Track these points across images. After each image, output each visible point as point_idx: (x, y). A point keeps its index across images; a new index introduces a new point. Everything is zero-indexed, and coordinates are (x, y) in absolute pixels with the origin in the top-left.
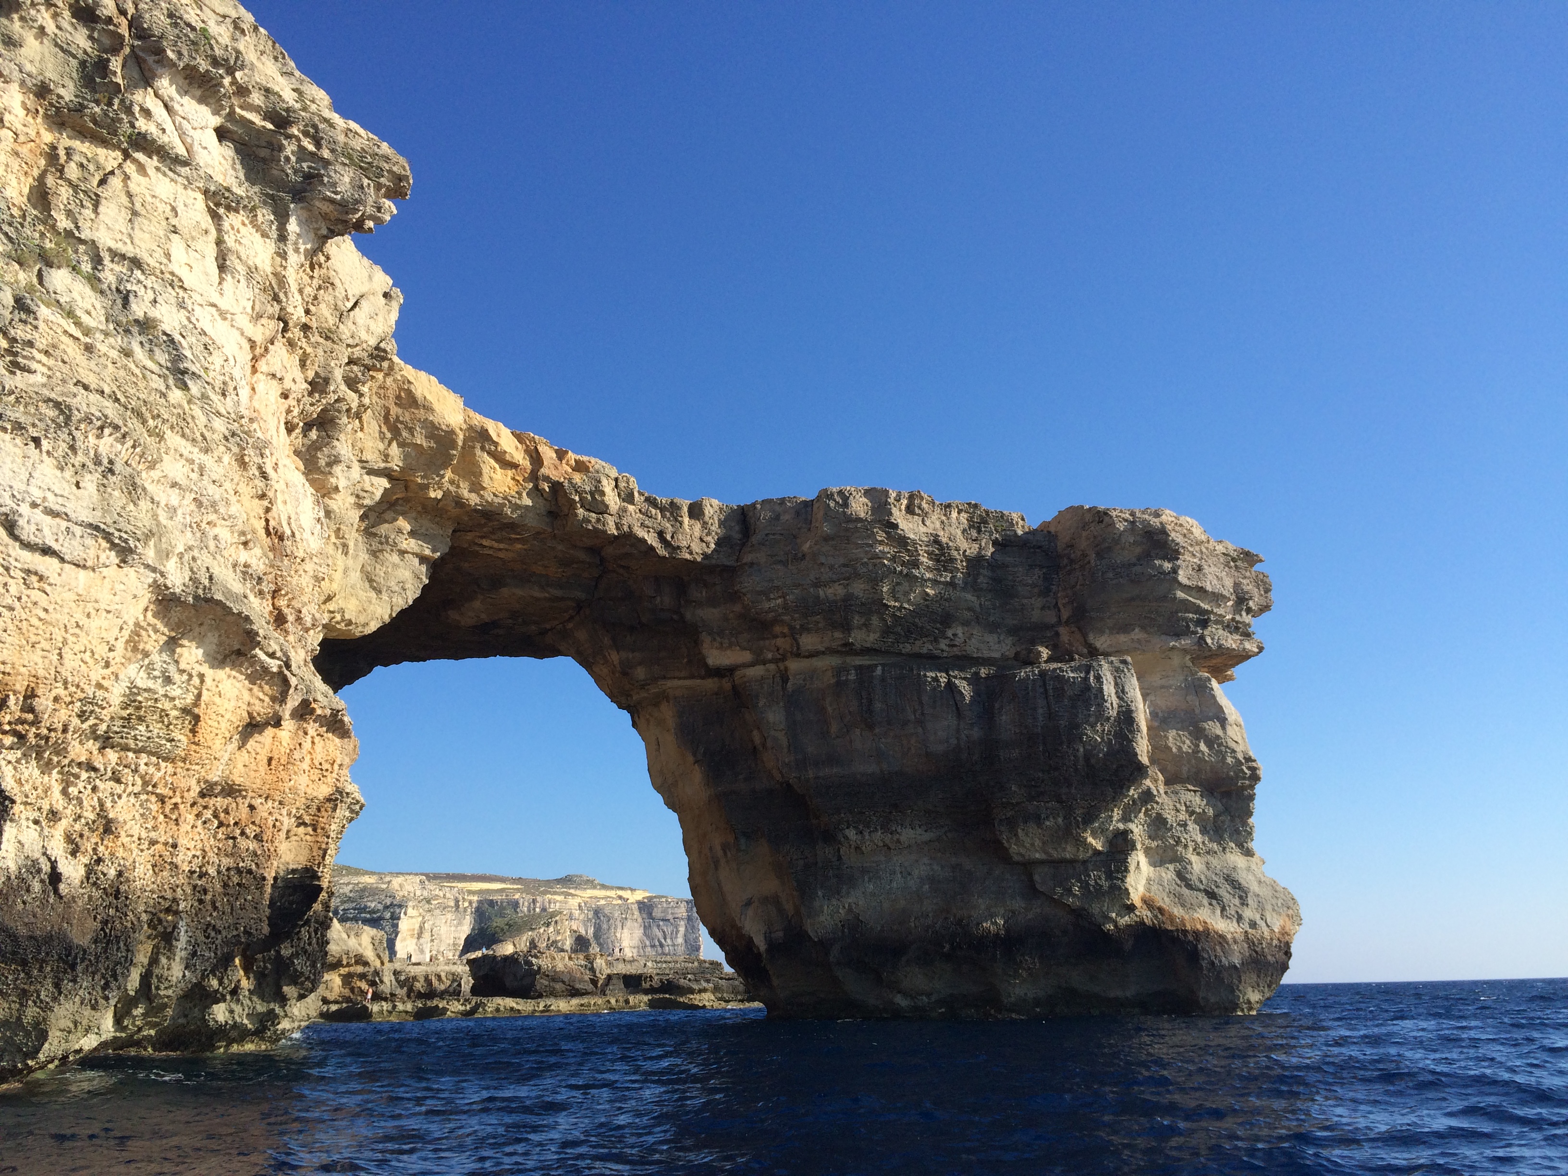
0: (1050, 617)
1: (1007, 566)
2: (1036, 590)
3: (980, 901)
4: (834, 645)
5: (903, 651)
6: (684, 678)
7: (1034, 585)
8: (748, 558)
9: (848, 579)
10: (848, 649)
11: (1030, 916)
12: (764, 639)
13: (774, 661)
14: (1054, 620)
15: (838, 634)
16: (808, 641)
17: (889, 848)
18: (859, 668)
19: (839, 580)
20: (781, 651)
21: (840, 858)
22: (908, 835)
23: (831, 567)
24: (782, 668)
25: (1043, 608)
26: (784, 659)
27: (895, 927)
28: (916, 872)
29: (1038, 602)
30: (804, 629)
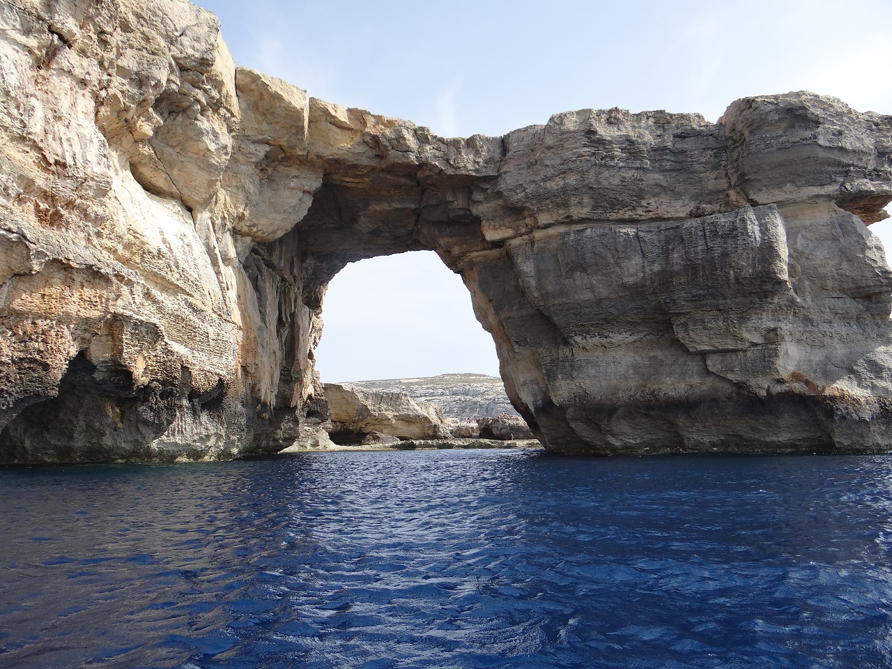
0: (723, 184)
1: (686, 152)
2: (709, 166)
3: (668, 379)
4: (560, 219)
5: (611, 218)
6: (480, 250)
7: (707, 163)
8: (504, 169)
9: (564, 173)
10: (569, 221)
11: (704, 388)
12: (519, 220)
13: (527, 234)
14: (726, 186)
15: (561, 211)
16: (543, 219)
17: (605, 347)
18: (577, 232)
19: (559, 174)
20: (529, 227)
21: (573, 355)
22: (616, 338)
23: (553, 167)
24: (532, 237)
25: (716, 178)
26: (531, 232)
27: (609, 397)
28: (624, 363)
29: (712, 175)
30: (540, 210)
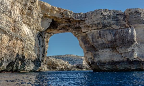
2: (123, 20)
3: (115, 58)
5: (105, 28)
6: (81, 33)
8: (86, 19)
9: (97, 20)
10: (98, 29)
12: (89, 28)
14: (125, 23)
15: (97, 27)
16: (93, 28)
17: (104, 52)
18: (99, 31)
21: (98, 53)
22: (106, 50)
26: (91, 30)
28: (107, 55)
